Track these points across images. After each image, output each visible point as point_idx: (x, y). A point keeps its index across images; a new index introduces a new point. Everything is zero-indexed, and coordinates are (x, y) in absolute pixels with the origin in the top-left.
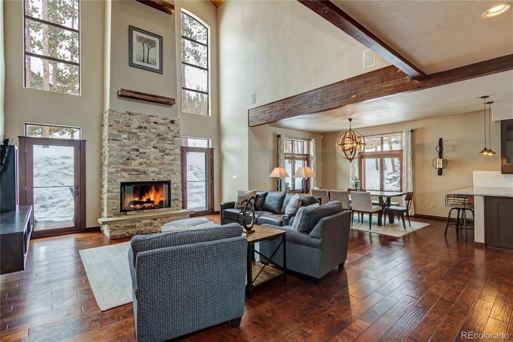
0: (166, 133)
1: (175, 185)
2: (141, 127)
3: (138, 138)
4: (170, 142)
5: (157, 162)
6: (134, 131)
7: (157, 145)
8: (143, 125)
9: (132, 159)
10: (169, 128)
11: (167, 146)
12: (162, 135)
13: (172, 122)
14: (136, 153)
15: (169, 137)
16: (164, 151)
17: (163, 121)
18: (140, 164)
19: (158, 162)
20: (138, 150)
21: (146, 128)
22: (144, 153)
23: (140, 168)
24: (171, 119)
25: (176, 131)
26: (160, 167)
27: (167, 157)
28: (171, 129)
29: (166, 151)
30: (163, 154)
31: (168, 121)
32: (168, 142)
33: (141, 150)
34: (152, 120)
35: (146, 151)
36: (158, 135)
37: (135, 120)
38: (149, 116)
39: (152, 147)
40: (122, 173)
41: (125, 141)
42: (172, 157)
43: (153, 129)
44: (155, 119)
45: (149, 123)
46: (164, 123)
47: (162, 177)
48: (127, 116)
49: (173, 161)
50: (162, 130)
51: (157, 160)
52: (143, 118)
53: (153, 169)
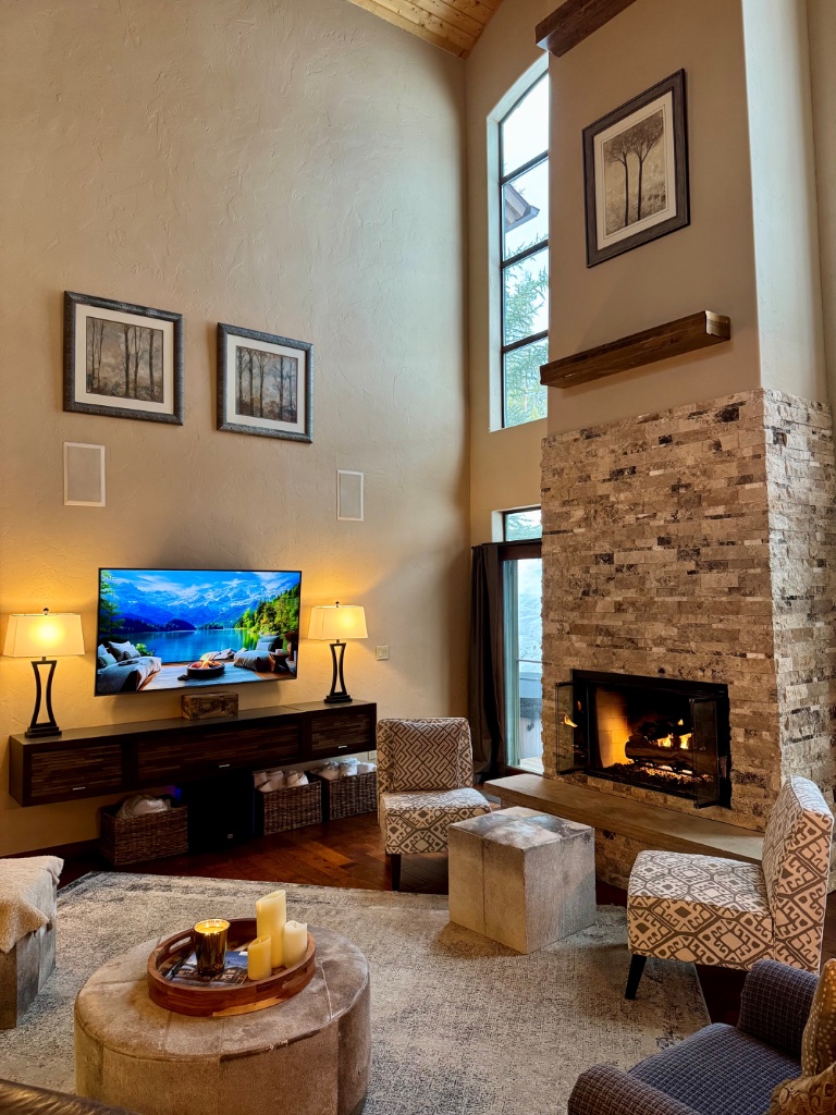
0: (704, 473)
1: (746, 710)
2: (621, 472)
3: (611, 512)
4: (720, 510)
5: (669, 599)
6: (603, 489)
7: (672, 528)
8: (624, 463)
9: (596, 591)
10: (718, 445)
11: (709, 528)
12: (687, 486)
13: (730, 415)
14: (605, 568)
15: (718, 484)
16: (697, 552)
17: (694, 425)
18: (619, 607)
19: (677, 599)
20: (609, 559)
21: (633, 471)
22: (630, 567)
23: (616, 623)
24: (723, 403)
25: (748, 452)
26: (683, 621)
27: (709, 579)
28: (725, 448)
29: (703, 550)
30: (691, 566)
31: (710, 416)
32: (711, 512)
33: (619, 557)
34: (653, 432)
35: (634, 557)
36: (675, 489)
37: (601, 452)
38: (645, 421)
39: (653, 542)
40: (574, 637)
41: (577, 530)
42: (731, 578)
43: (658, 466)
44: (664, 427)
45: (644, 447)
46: (696, 432)
47: (693, 666)
48: (582, 445)
49: (735, 597)
50: (690, 461)
51: (672, 592)
52: (625, 436)
53: (659, 629)
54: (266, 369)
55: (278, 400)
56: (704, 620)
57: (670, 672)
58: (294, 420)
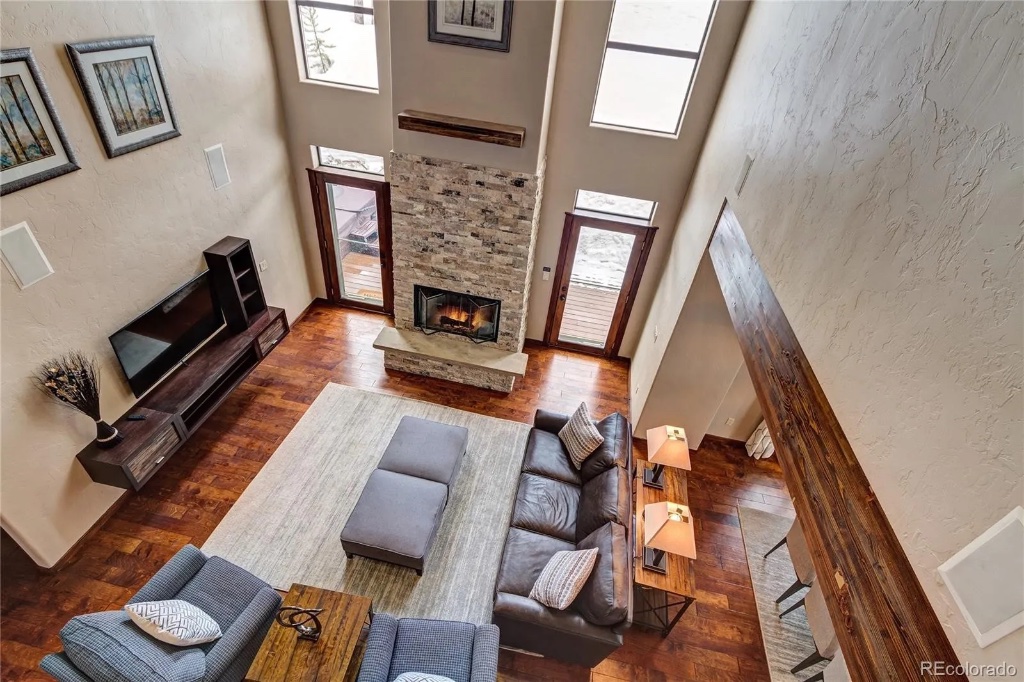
0: (502, 208)
1: (508, 311)
2: (450, 192)
3: (443, 212)
4: (508, 228)
5: (476, 262)
6: (437, 198)
7: (480, 230)
8: (453, 187)
9: (432, 251)
10: (510, 197)
11: (499, 234)
12: (491, 212)
13: (519, 183)
14: (439, 241)
15: (508, 216)
16: (493, 244)
17: (498, 181)
18: (446, 261)
19: (480, 263)
20: (441, 236)
21: (458, 194)
22: (453, 243)
23: (444, 267)
24: (516, 175)
25: (526, 205)
26: (483, 273)
27: (498, 257)
28: (514, 199)
29: (496, 244)
30: (490, 250)
31: (509, 180)
32: (503, 228)
33: (447, 236)
34: (473, 176)
35: (458, 239)
36: (484, 211)
37: (437, 176)
38: (468, 168)
39: (469, 234)
40: (416, 270)
41: (419, 216)
42: (509, 259)
43: (474, 196)
44: (480, 176)
45: (467, 183)
46: (498, 186)
47: (485, 291)
48: (424, 167)
49: (510, 267)
50: (494, 200)
51: (477, 259)
52: (455, 172)
53: (468, 274)
54: (125, 79)
55: (144, 107)
56: (493, 274)
57: (473, 293)
58: (162, 120)
